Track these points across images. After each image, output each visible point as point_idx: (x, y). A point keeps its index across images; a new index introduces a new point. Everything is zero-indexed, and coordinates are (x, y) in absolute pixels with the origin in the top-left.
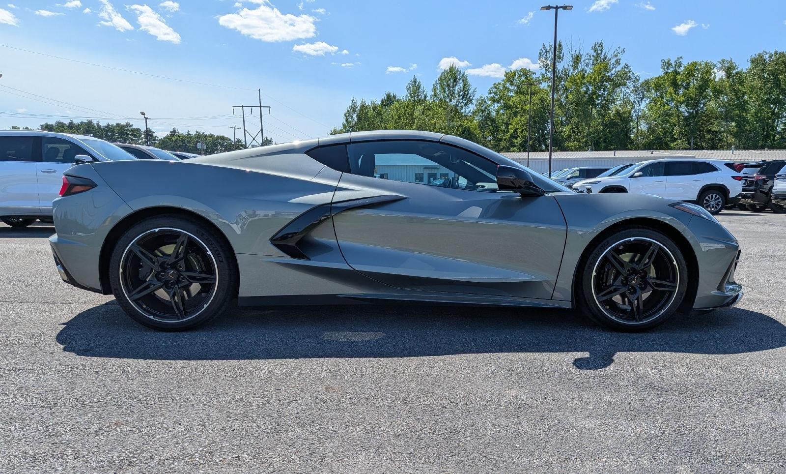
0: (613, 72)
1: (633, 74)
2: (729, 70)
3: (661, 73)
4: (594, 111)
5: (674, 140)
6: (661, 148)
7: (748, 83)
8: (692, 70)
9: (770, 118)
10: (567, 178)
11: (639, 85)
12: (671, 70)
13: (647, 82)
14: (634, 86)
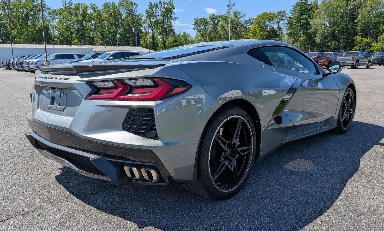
0: (36, 3)
1: (47, 6)
2: (94, 9)
3: (62, 7)
4: (29, 23)
5: (73, 40)
6: (68, 44)
7: (104, 16)
8: (77, 7)
9: (113, 32)
10: (51, 59)
11: (51, 11)
12: (67, 6)
13: (55, 11)
14: (49, 12)
